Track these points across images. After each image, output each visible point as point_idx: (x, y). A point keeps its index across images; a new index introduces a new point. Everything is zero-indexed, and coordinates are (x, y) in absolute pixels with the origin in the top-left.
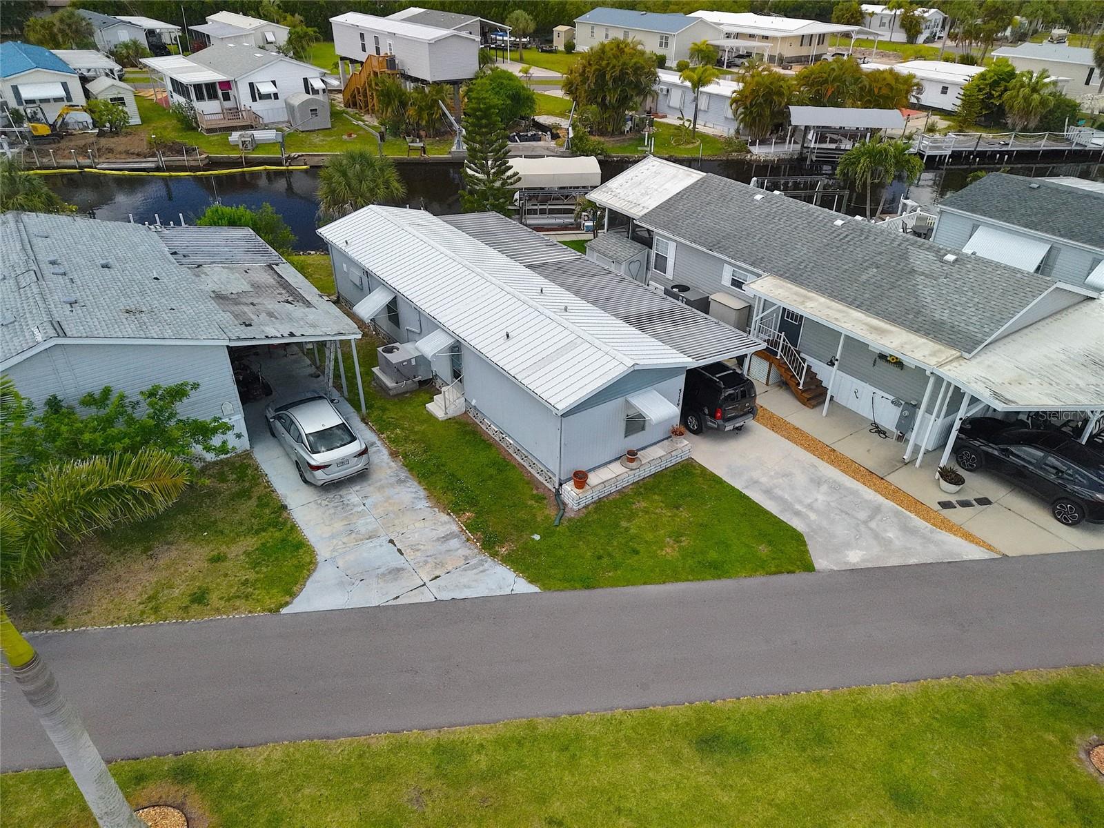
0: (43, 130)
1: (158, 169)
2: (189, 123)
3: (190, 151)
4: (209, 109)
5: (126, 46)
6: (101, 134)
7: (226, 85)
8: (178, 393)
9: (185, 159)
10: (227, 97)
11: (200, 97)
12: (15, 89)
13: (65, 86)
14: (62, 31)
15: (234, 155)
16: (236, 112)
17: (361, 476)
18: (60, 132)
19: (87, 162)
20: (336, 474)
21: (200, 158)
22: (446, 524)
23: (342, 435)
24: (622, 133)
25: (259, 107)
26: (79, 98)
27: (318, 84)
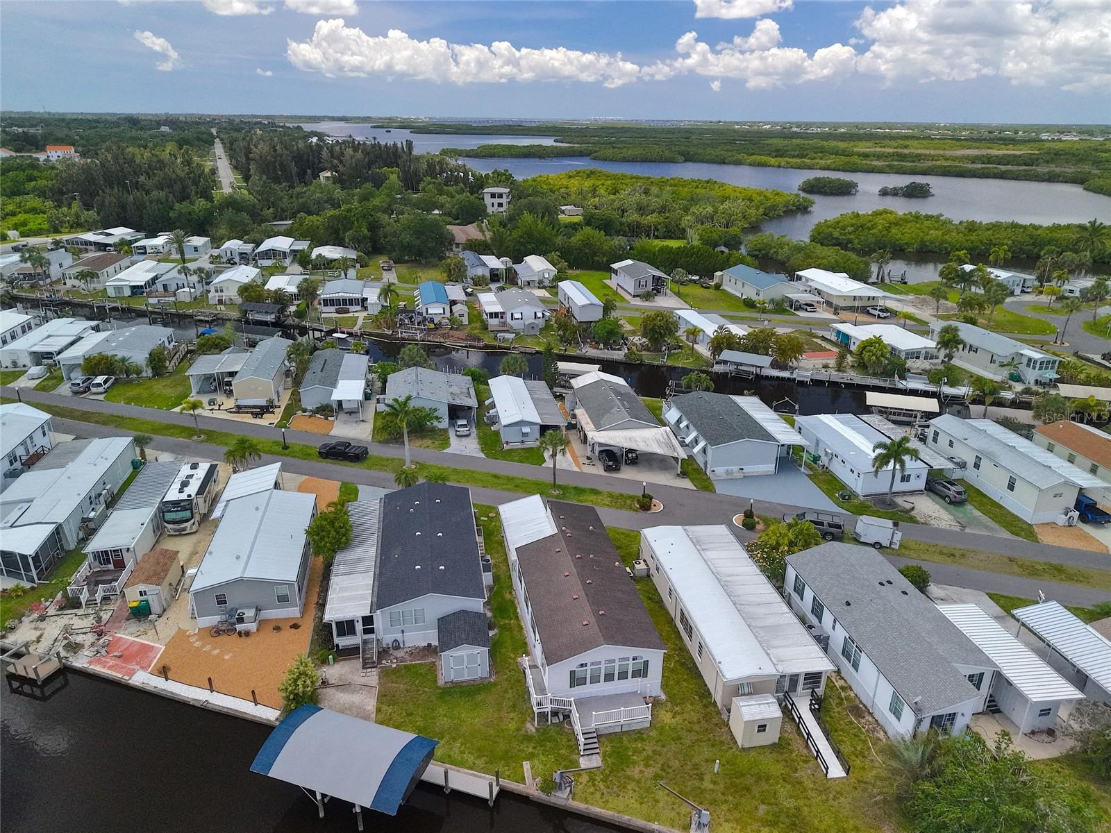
0: (432, 326)
1: (466, 347)
2: (485, 327)
3: (479, 340)
4: (494, 322)
5: (479, 277)
6: (452, 329)
7: (503, 313)
8: (435, 410)
9: (476, 344)
10: (502, 317)
11: (491, 317)
12: (427, 309)
13: (444, 309)
14: (454, 269)
15: (495, 343)
16: (504, 324)
17: (468, 436)
18: (438, 326)
19: (443, 341)
20: (464, 434)
21: (481, 344)
22: (478, 446)
23: (465, 426)
24: (661, 351)
25: (513, 323)
26: (448, 314)
27: (539, 315)
